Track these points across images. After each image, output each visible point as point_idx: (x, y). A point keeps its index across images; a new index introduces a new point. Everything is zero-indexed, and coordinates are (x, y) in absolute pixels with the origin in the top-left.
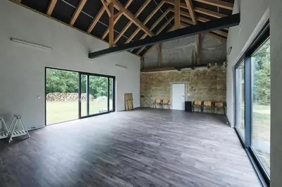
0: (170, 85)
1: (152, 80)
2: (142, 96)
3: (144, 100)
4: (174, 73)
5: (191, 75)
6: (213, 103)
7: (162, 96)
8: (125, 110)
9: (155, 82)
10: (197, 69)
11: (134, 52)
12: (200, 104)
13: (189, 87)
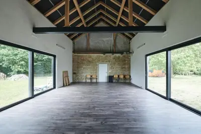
0: (97, 65)
1: (84, 60)
2: (74, 73)
3: (76, 76)
4: (100, 56)
5: (111, 58)
6: (124, 76)
7: (91, 73)
8: (64, 86)
9: (85, 62)
10: (115, 55)
11: (69, 36)
12: (117, 77)
13: (110, 67)
